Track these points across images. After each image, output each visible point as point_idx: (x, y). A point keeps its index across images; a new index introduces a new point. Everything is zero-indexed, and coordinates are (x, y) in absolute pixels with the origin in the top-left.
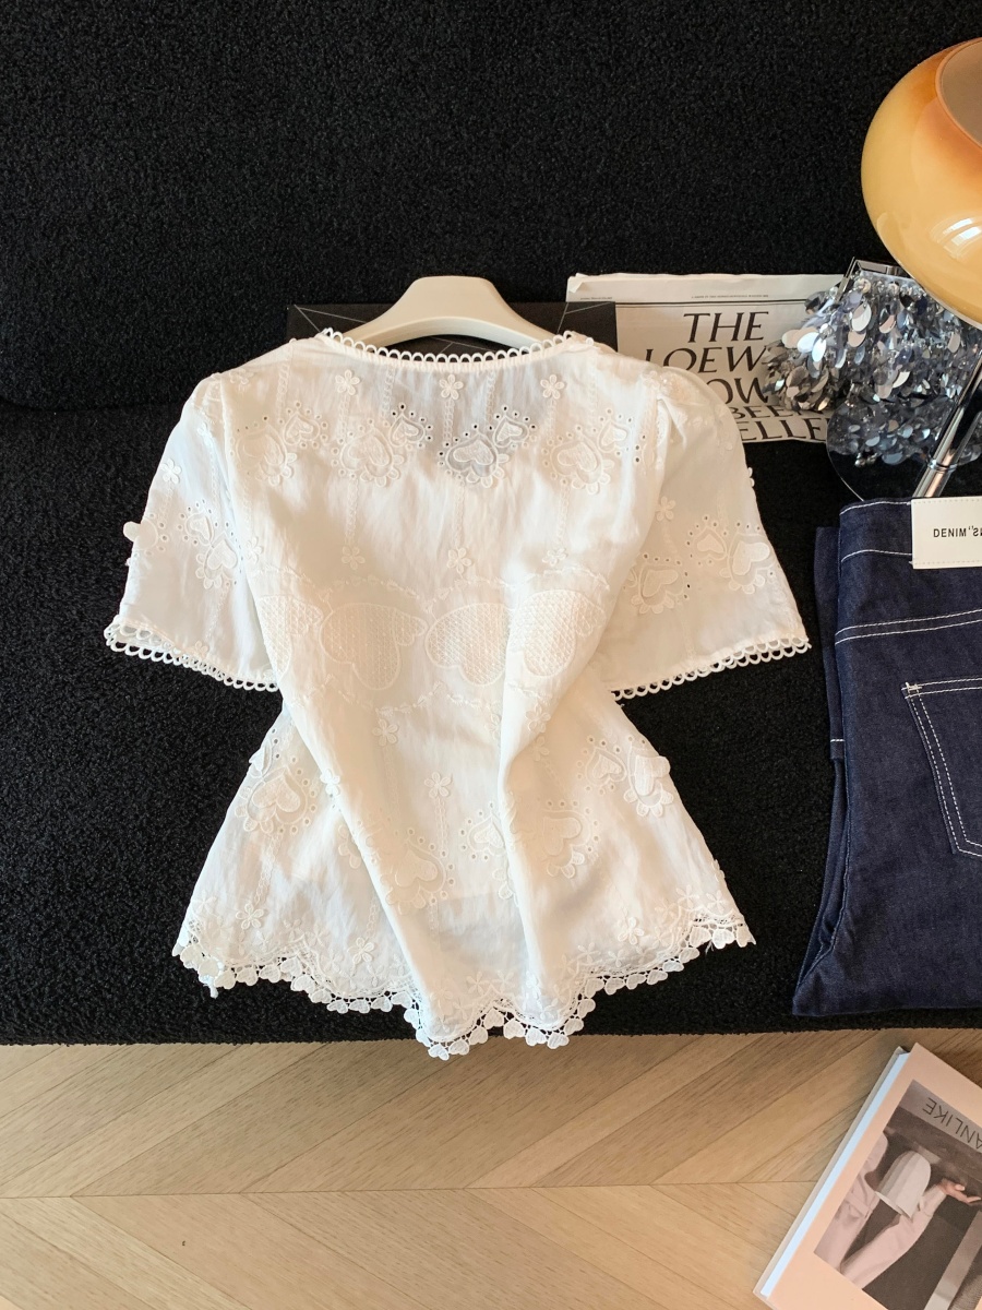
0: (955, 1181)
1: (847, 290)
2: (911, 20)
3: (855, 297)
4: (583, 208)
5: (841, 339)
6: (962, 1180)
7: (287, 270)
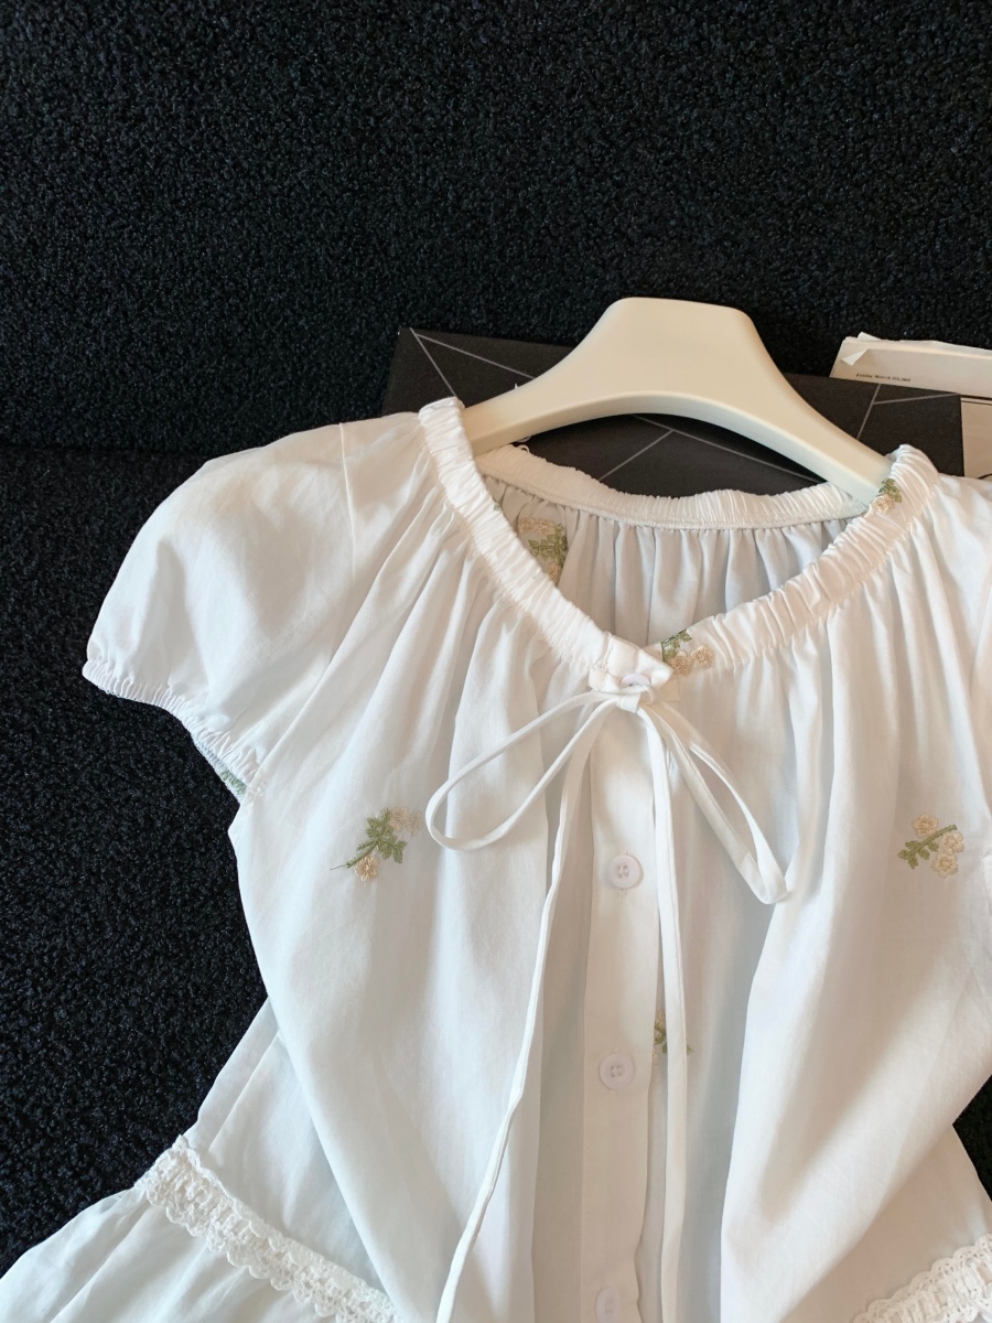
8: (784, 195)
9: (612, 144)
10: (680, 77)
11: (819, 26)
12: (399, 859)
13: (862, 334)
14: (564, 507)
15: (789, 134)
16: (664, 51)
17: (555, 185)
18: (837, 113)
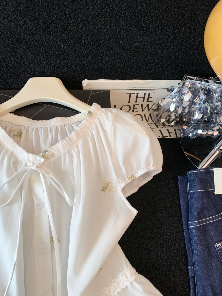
1: (182, 86)
8: (57, 53)
9: (15, 45)
10: (23, 30)
11: (49, 17)
13: (86, 80)
14: (21, 126)
15: (52, 40)
16: (17, 25)
17: (5, 55)
18: (61, 34)
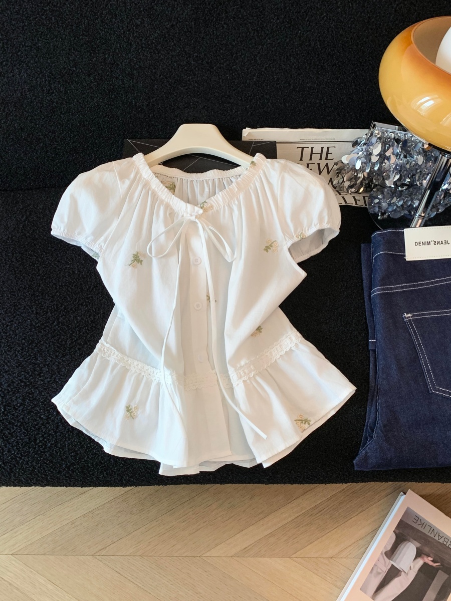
0: (428, 556)
1: (370, 136)
2: (396, 11)
3: (374, 140)
4: (248, 96)
5: (368, 160)
6: (431, 555)
7: (112, 124)
12: (141, 264)
13: (247, 128)
